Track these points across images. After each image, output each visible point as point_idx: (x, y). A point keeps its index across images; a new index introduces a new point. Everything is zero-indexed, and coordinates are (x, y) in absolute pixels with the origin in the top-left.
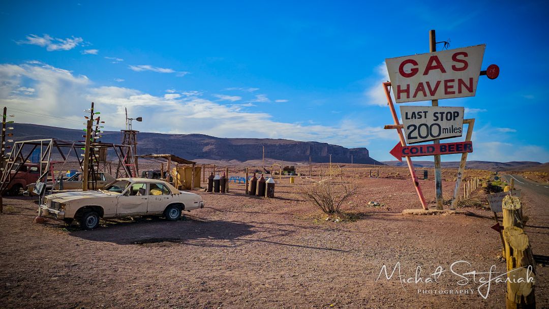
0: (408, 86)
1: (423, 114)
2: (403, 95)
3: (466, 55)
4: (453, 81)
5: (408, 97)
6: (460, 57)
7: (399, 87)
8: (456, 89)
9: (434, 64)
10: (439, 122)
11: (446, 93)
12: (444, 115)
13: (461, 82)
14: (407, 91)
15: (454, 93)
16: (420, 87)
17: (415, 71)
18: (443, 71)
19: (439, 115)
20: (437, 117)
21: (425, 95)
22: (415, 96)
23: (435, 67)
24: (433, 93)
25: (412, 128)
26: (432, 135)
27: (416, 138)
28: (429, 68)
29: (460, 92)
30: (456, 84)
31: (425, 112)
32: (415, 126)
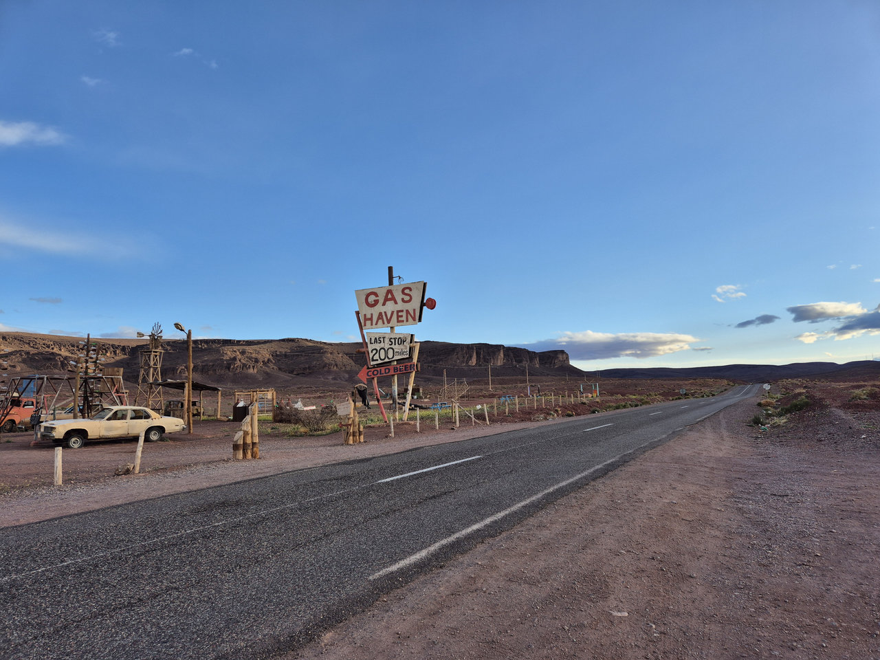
0: (372, 314)
1: (382, 340)
2: (368, 323)
3: (410, 289)
4: (402, 311)
5: (372, 325)
6: (407, 291)
7: (365, 315)
8: (404, 318)
9: (390, 296)
10: (393, 346)
11: (398, 321)
12: (397, 340)
13: (407, 311)
14: (371, 319)
15: (403, 321)
16: (380, 316)
17: (376, 302)
18: (396, 303)
19: (393, 340)
20: (392, 342)
21: (384, 323)
22: (376, 324)
23: (390, 300)
24: (389, 321)
25: (374, 352)
26: (388, 357)
27: (377, 360)
28: (386, 300)
29: (407, 321)
30: (404, 314)
31: (384, 338)
32: (377, 350)
